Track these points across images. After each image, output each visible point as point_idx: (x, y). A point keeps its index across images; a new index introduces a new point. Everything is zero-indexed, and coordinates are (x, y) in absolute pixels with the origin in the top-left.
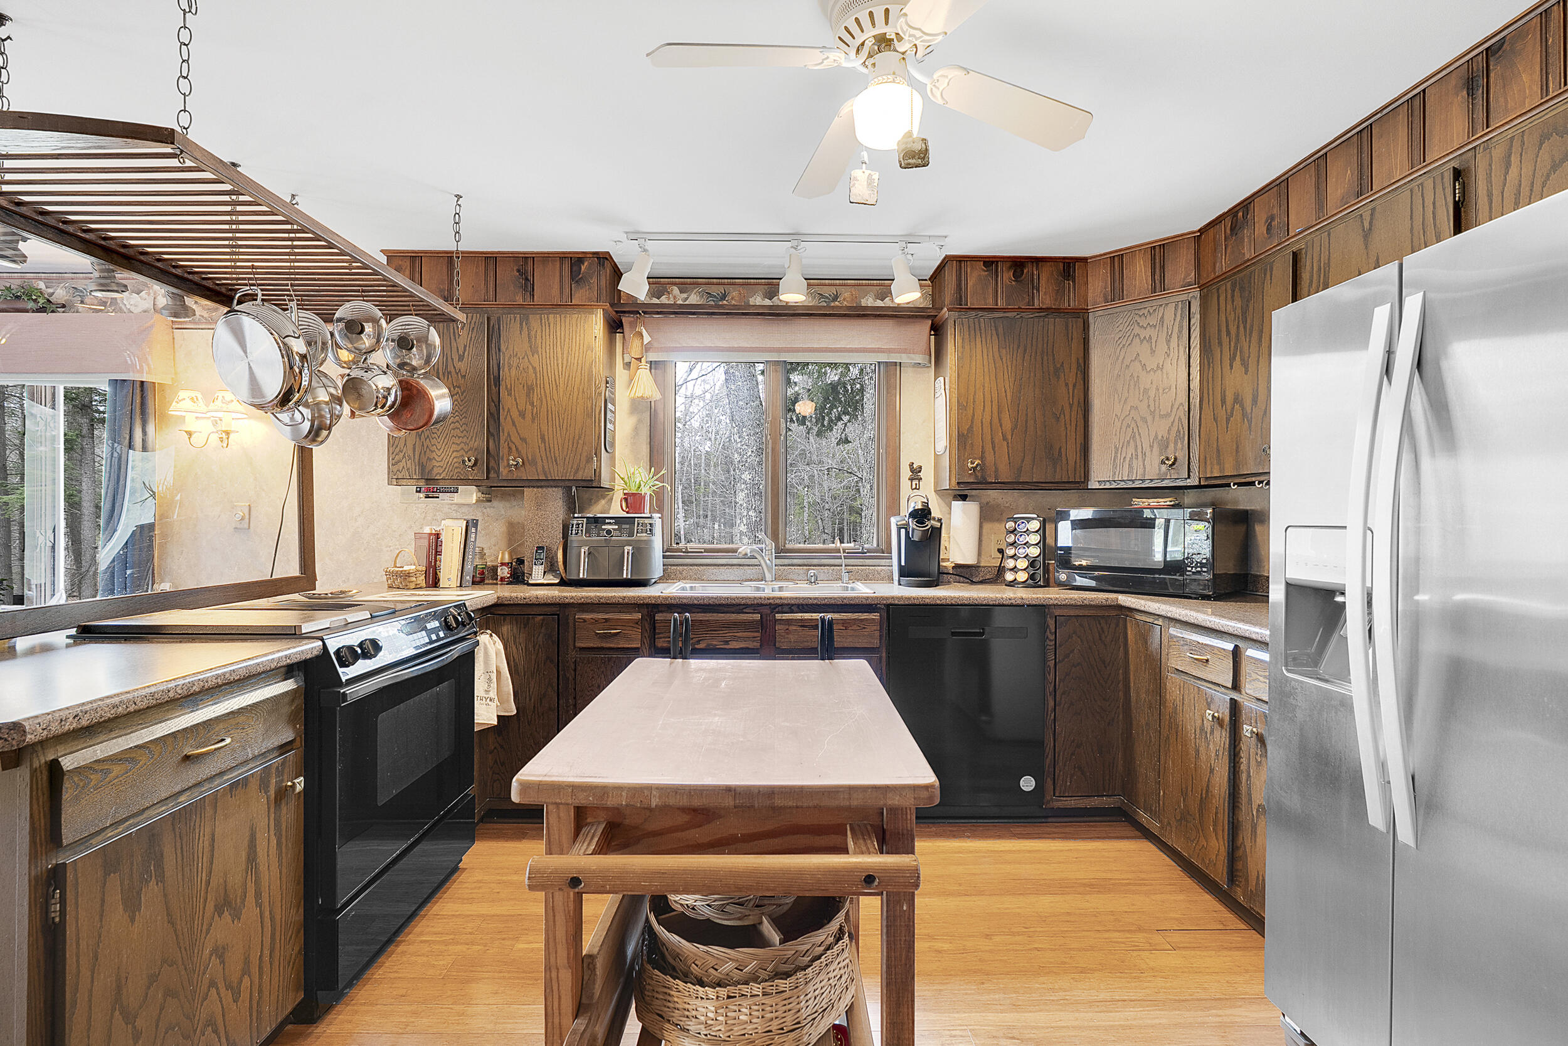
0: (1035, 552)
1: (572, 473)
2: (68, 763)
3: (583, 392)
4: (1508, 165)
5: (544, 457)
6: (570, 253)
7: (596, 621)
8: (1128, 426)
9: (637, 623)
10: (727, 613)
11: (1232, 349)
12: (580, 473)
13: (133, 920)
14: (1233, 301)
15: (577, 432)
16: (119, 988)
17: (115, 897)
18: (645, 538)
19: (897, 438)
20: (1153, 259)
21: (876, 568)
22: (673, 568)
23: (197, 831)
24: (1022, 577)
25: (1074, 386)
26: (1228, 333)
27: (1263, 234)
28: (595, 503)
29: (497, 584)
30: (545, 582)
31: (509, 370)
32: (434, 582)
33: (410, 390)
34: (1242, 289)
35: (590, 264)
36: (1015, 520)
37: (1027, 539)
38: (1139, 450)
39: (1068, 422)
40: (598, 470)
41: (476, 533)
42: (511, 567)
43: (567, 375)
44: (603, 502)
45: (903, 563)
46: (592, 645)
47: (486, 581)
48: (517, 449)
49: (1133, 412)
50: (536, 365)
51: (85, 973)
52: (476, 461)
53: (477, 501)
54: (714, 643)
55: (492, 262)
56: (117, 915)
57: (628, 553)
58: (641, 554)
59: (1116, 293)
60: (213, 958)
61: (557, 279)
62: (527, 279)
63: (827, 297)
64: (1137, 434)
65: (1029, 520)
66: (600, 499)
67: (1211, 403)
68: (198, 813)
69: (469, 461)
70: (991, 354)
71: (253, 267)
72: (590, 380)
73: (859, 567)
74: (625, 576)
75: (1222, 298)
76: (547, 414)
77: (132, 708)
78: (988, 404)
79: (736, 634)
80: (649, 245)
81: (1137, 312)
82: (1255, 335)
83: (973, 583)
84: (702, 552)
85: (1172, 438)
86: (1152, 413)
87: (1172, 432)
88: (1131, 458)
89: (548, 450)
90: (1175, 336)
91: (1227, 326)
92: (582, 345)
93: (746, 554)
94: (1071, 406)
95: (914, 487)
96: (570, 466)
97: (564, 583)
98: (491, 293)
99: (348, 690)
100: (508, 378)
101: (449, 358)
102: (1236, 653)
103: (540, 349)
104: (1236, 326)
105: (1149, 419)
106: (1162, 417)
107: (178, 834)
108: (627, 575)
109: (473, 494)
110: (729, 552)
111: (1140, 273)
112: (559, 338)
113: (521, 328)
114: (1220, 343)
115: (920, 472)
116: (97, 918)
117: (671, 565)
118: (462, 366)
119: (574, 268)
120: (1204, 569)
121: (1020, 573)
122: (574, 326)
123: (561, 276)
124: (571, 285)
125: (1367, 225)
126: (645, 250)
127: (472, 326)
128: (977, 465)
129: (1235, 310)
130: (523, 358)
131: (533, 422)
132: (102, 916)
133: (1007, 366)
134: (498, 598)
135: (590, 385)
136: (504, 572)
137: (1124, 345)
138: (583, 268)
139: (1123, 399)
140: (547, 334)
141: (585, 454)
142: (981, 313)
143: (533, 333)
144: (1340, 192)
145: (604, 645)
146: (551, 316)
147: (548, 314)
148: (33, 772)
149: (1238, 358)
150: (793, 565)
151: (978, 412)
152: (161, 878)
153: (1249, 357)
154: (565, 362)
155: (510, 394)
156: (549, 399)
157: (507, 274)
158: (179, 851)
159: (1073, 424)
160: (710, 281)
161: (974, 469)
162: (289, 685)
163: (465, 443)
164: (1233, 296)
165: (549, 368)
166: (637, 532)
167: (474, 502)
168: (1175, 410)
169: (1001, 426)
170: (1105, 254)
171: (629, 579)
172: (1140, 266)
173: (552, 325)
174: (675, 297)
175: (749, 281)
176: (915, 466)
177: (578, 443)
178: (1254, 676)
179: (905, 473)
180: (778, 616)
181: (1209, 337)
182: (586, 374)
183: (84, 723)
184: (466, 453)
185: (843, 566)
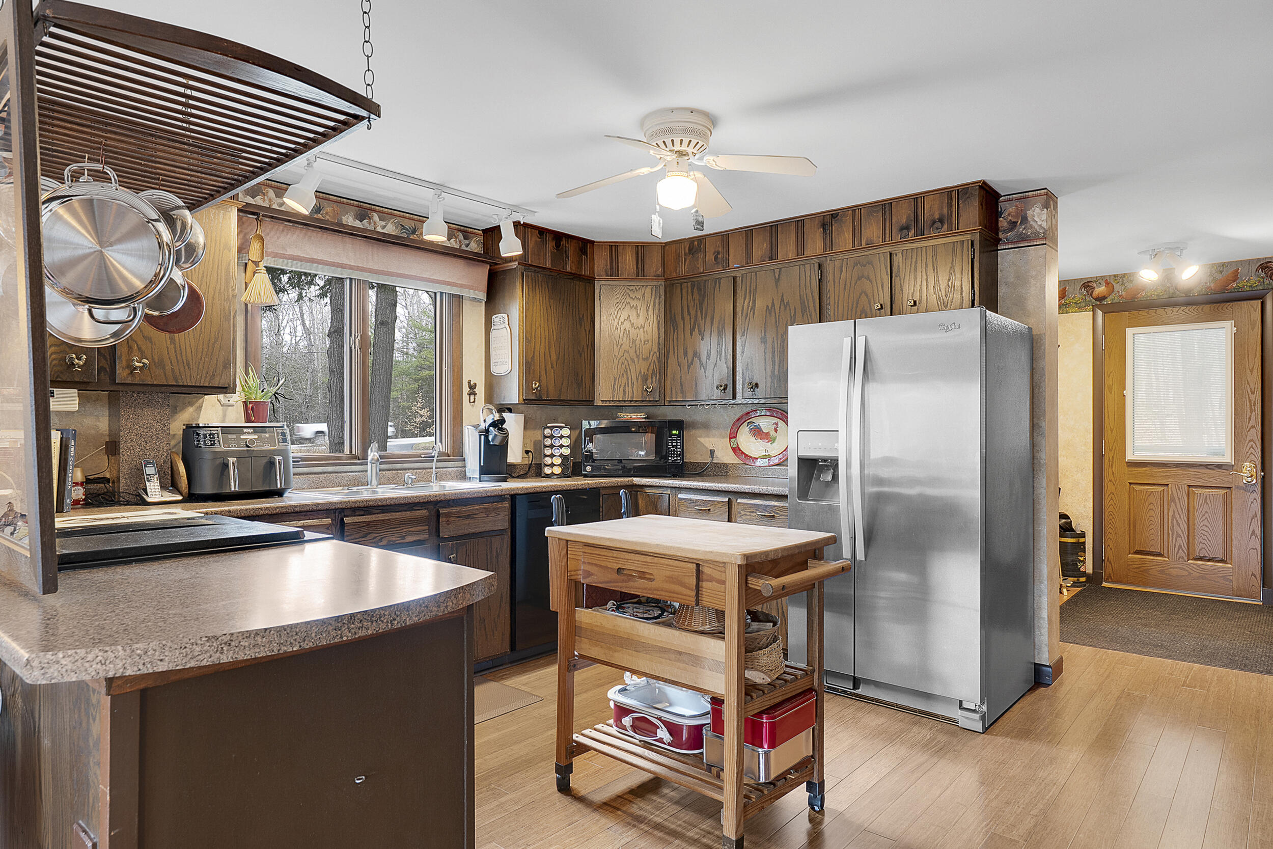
0: (566, 451)
1: (207, 379)
4: (842, 271)
5: (174, 360)
8: (623, 363)
11: (692, 323)
14: (692, 295)
15: (212, 334)
18: (285, 448)
19: (461, 359)
20: (637, 254)
24: (557, 470)
25: (589, 331)
26: (689, 314)
27: (712, 260)
28: (181, 410)
34: (699, 289)
36: (551, 428)
37: (561, 442)
38: (630, 381)
39: (586, 357)
40: (234, 377)
44: (191, 410)
45: (482, 464)
48: (139, 349)
49: (626, 353)
54: (394, 539)
57: (279, 463)
59: (613, 272)
63: (407, 229)
64: (628, 370)
65: (561, 428)
66: (187, 407)
67: (676, 354)
69: (79, 358)
70: (544, 302)
75: (684, 291)
78: (543, 340)
79: (410, 529)
81: (628, 287)
82: (709, 318)
85: (650, 374)
86: (638, 356)
87: (650, 370)
88: (625, 386)
89: (178, 352)
90: (651, 307)
91: (688, 309)
94: (588, 346)
95: (471, 400)
96: (205, 372)
102: (729, 502)
104: (695, 310)
105: (636, 360)
106: (644, 359)
108: (281, 485)
109: (75, 399)
110: (322, 460)
111: (628, 261)
114: (683, 319)
115: (476, 388)
120: (679, 458)
121: (555, 468)
125: (777, 276)
128: (537, 386)
129: (694, 300)
133: (554, 313)
136: (78, 494)
137: (620, 308)
139: (619, 345)
141: (221, 359)
142: (537, 270)
144: (760, 253)
149: (696, 330)
151: (538, 346)
153: (704, 331)
159: (589, 358)
161: (536, 389)
164: (692, 292)
166: (279, 442)
168: (651, 356)
169: (550, 357)
170: (606, 242)
171: (274, 489)
172: (629, 256)
175: (342, 199)
176: (472, 383)
177: (213, 347)
178: (743, 513)
179: (466, 389)
180: (442, 511)
181: (674, 314)
182: (223, 274)
185: (434, 468)
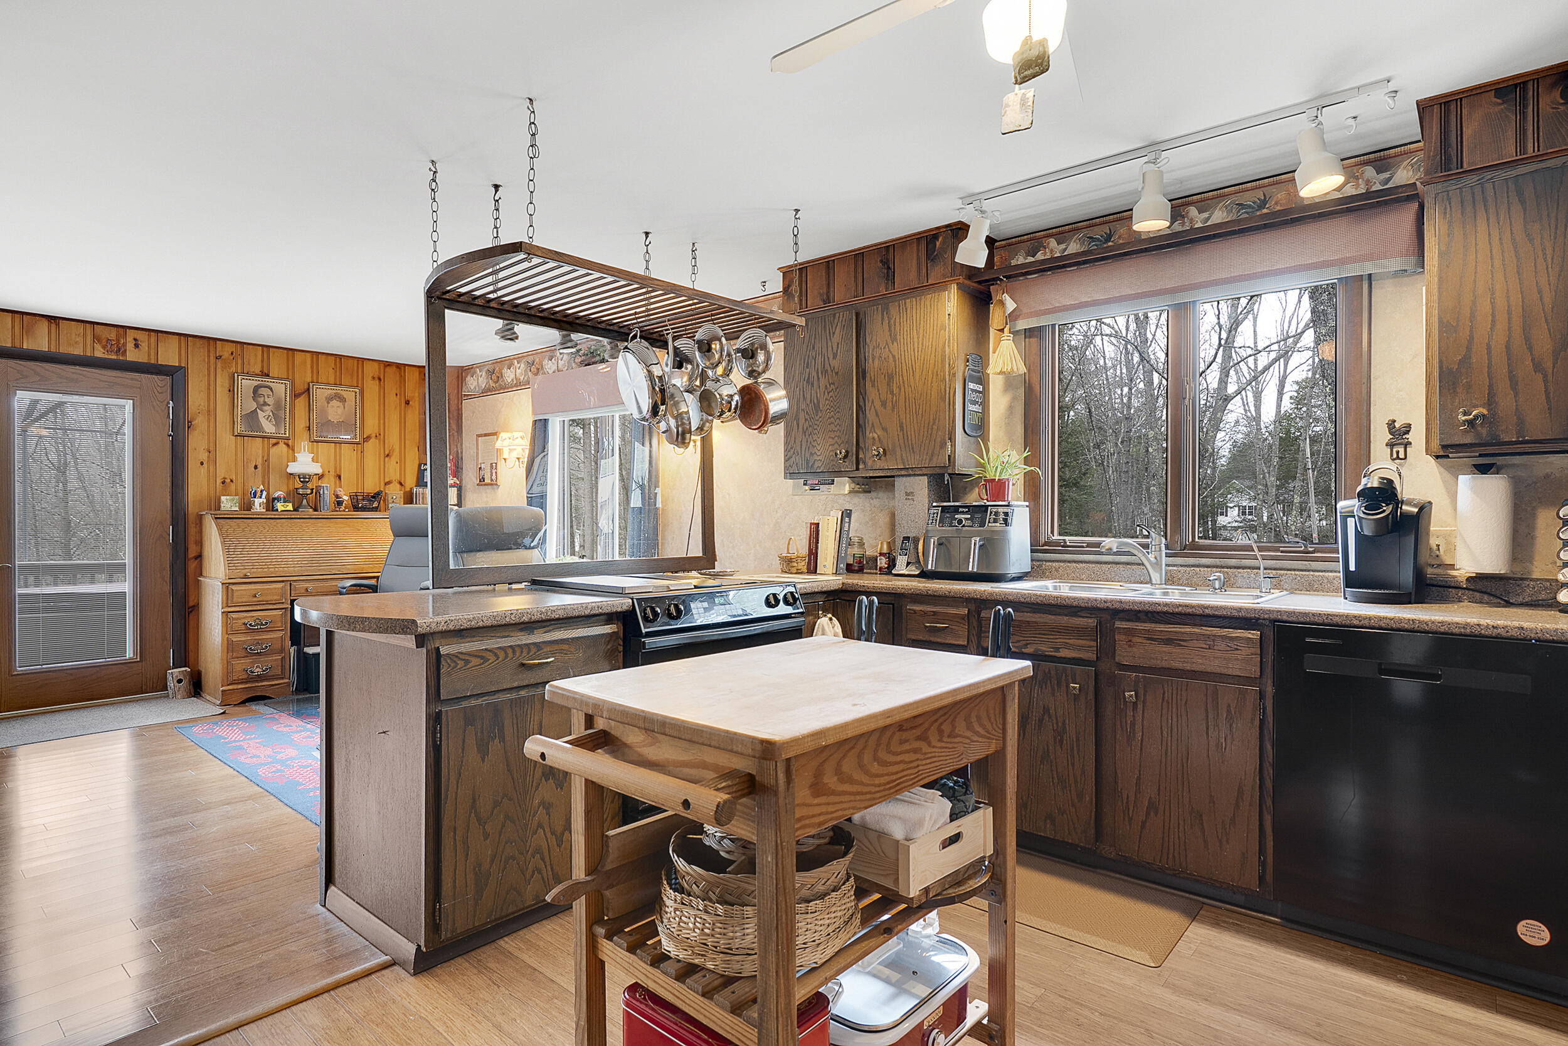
1: (927, 461)
2: (443, 650)
3: (937, 375)
5: (903, 446)
6: (925, 232)
7: (925, 613)
9: (963, 619)
10: (1059, 615)
12: (935, 459)
13: (483, 761)
15: (931, 416)
16: (474, 801)
17: (471, 741)
18: (1000, 529)
19: (1364, 387)
21: (1326, 574)
22: (1048, 564)
23: (529, 716)
28: (970, 491)
29: (876, 574)
30: (907, 573)
31: (873, 361)
32: (813, 569)
33: (750, 394)
35: (945, 238)
40: (953, 456)
41: (849, 522)
42: (889, 558)
43: (922, 359)
44: (977, 490)
45: (1352, 568)
46: (921, 638)
47: (865, 571)
48: (879, 439)
50: (895, 353)
51: (453, 780)
52: (847, 452)
53: (850, 492)
54: (1043, 648)
55: (860, 258)
56: (472, 755)
57: (975, 544)
58: (992, 547)
60: (541, 808)
61: (915, 262)
62: (889, 268)
63: (1250, 206)
68: (530, 704)
69: (841, 453)
71: (636, 313)
72: (943, 360)
73: (1297, 573)
74: (970, 569)
76: (905, 402)
77: (481, 624)
78: (1502, 317)
79: (1068, 641)
80: (986, 205)
83: (1508, 604)
84: (1083, 547)
89: (905, 437)
92: (935, 325)
93: (1111, 549)
95: (1395, 456)
96: (925, 453)
97: (924, 575)
98: (860, 288)
99: (647, 640)
100: (872, 370)
101: (826, 357)
103: (898, 337)
107: (514, 714)
108: (973, 569)
109: (845, 485)
112: (915, 322)
113: (883, 319)
115: (1408, 432)
116: (460, 751)
117: (1046, 561)
118: (835, 363)
119: (930, 246)
122: (929, 307)
123: (918, 258)
124: (927, 264)
126: (983, 212)
127: (843, 323)
128: (1476, 417)
130: (884, 348)
131: (893, 411)
132: (463, 750)
133: (1544, 250)
134: (843, 583)
135: (943, 366)
136: (882, 562)
138: (938, 244)
140: (905, 319)
141: (939, 440)
142: (1488, 175)
143: (892, 322)
145: (932, 639)
146: (908, 301)
147: (905, 299)
148: (428, 651)
150: (1198, 566)
151: (1482, 332)
152: (502, 738)
154: (920, 346)
155: (873, 386)
156: (906, 386)
157: (873, 267)
158: (515, 726)
160: (1091, 222)
161: (1471, 423)
162: (607, 629)
163: (839, 437)
165: (906, 354)
166: (989, 522)
167: (846, 492)
169: (1530, 348)
171: (975, 573)
173: (908, 311)
174: (1052, 251)
176: (1397, 425)
177: (932, 429)
180: (1118, 624)
182: (940, 356)
183: (451, 627)
184: (839, 446)
185: (1262, 568)
